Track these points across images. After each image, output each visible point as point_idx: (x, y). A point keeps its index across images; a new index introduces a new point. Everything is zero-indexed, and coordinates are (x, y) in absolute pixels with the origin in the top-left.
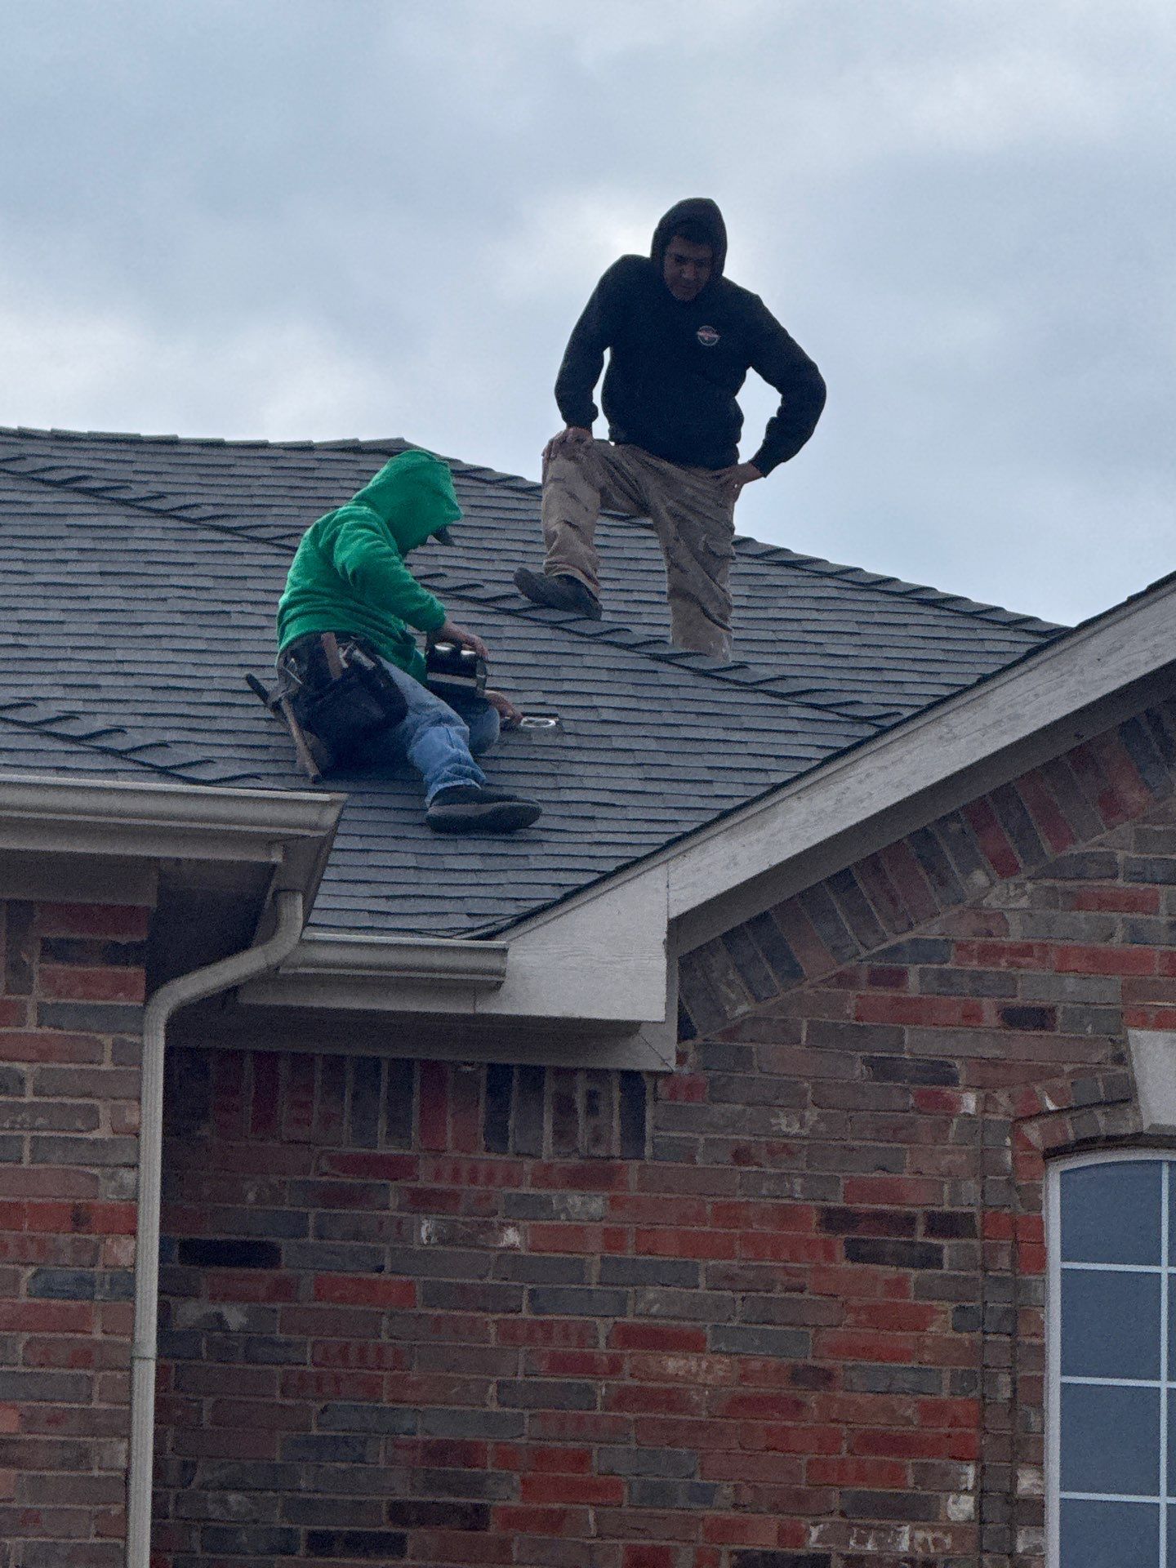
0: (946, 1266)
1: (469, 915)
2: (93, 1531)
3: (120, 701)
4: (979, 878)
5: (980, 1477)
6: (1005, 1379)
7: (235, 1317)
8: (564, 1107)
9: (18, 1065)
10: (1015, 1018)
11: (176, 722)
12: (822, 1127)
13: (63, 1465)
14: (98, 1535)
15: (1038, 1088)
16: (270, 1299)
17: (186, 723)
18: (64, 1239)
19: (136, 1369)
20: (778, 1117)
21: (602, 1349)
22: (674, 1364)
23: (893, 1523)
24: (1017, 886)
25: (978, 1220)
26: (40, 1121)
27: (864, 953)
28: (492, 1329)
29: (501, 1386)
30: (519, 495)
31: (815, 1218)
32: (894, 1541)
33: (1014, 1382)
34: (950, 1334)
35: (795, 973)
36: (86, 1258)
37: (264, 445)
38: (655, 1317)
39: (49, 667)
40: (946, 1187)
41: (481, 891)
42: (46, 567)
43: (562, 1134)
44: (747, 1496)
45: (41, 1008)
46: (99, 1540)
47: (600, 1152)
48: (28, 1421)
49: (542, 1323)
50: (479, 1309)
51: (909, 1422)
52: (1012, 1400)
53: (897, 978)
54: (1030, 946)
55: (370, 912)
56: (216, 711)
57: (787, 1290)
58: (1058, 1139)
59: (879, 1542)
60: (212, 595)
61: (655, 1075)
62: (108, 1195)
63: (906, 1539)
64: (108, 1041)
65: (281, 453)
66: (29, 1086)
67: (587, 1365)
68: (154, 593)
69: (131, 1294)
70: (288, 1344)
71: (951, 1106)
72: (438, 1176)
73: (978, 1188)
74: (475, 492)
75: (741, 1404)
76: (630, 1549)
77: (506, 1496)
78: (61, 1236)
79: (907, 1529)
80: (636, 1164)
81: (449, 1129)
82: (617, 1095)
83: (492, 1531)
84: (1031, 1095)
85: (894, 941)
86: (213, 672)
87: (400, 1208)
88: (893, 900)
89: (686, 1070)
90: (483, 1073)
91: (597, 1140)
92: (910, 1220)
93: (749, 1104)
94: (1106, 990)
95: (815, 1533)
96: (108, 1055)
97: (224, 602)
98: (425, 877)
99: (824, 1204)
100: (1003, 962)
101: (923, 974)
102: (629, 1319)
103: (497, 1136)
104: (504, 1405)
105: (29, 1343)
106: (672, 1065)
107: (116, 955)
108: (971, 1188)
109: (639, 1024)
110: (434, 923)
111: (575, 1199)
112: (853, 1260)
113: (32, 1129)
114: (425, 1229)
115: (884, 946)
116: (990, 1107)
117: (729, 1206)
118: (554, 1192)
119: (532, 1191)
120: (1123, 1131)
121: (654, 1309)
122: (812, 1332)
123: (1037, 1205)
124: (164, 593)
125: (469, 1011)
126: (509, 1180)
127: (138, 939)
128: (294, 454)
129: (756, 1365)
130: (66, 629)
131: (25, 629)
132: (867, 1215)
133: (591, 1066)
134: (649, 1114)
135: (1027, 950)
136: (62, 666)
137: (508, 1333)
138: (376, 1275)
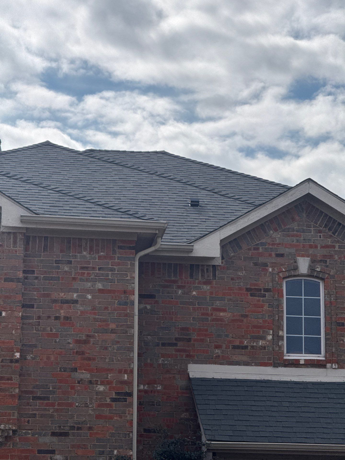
0: (267, 297)
1: (186, 239)
2: (128, 344)
3: (124, 201)
4: (271, 232)
5: (273, 332)
6: (277, 316)
7: (148, 307)
8: (203, 271)
9: (114, 267)
10: (278, 255)
11: (134, 205)
12: (246, 274)
13: (123, 333)
14: (129, 345)
15: (281, 267)
16: (154, 304)
17: (136, 205)
18: (122, 296)
19: (135, 317)
20: (238, 272)
21: (210, 312)
22: (222, 314)
23: (259, 340)
24: (278, 233)
25: (272, 289)
26: (118, 276)
27: (252, 245)
28: (191, 308)
29: (193, 318)
30: (185, 161)
31: (245, 289)
32: (259, 343)
33: (278, 316)
34: (268, 309)
35: (241, 248)
36: (126, 299)
37: (141, 152)
38: (218, 306)
39: (112, 195)
40: (267, 284)
41: (188, 235)
42: (110, 177)
43: (202, 276)
44: (234, 336)
45: (118, 257)
46: (129, 346)
47: (209, 279)
48: (117, 326)
49: (199, 307)
50: (189, 305)
51: (261, 323)
52: (278, 319)
53: (258, 249)
54: (280, 243)
55: (170, 239)
56: (141, 203)
57: (240, 301)
58: (285, 276)
59: (256, 343)
60: (138, 182)
61: (218, 266)
62: (130, 288)
63: (261, 343)
64: (129, 263)
65: (144, 153)
66: (116, 270)
67: (207, 314)
68: (128, 182)
69: (134, 305)
70: (157, 311)
71: (267, 270)
72: (182, 283)
73: (272, 284)
74: (177, 160)
75: (233, 321)
76: (215, 345)
77: (194, 336)
78: (122, 295)
79: (261, 341)
80: (215, 280)
81: (184, 276)
82: (211, 269)
83: (192, 342)
84: (281, 268)
85: (257, 243)
86: (139, 196)
87: (176, 288)
88: (257, 236)
89: (223, 265)
90: (189, 266)
91: (208, 277)
92: (261, 290)
93: (234, 270)
94: (293, 251)
95: (246, 342)
96: (129, 265)
97: (140, 183)
98: (179, 233)
99: (246, 287)
100: (276, 246)
101: (262, 248)
102: (214, 307)
103: (191, 276)
104: (193, 321)
105: (117, 313)
106: (221, 264)
107: (130, 248)
108: (271, 284)
109: (215, 257)
110: (181, 241)
111: (205, 287)
112: (251, 296)
113: (117, 277)
114: (180, 292)
115: (256, 243)
116: (274, 271)
117: (230, 287)
118: (201, 285)
119: (197, 285)
120: (296, 274)
121: (218, 305)
122: (244, 308)
123: (282, 287)
124: (130, 182)
125: (187, 256)
126: (193, 283)
127: (134, 245)
128: (146, 154)
129: (235, 314)
130: (114, 188)
131: (108, 189)
132: (254, 289)
133: (207, 264)
134: (217, 272)
135: (280, 244)
136: (114, 195)
137: (194, 309)
138: (172, 300)
